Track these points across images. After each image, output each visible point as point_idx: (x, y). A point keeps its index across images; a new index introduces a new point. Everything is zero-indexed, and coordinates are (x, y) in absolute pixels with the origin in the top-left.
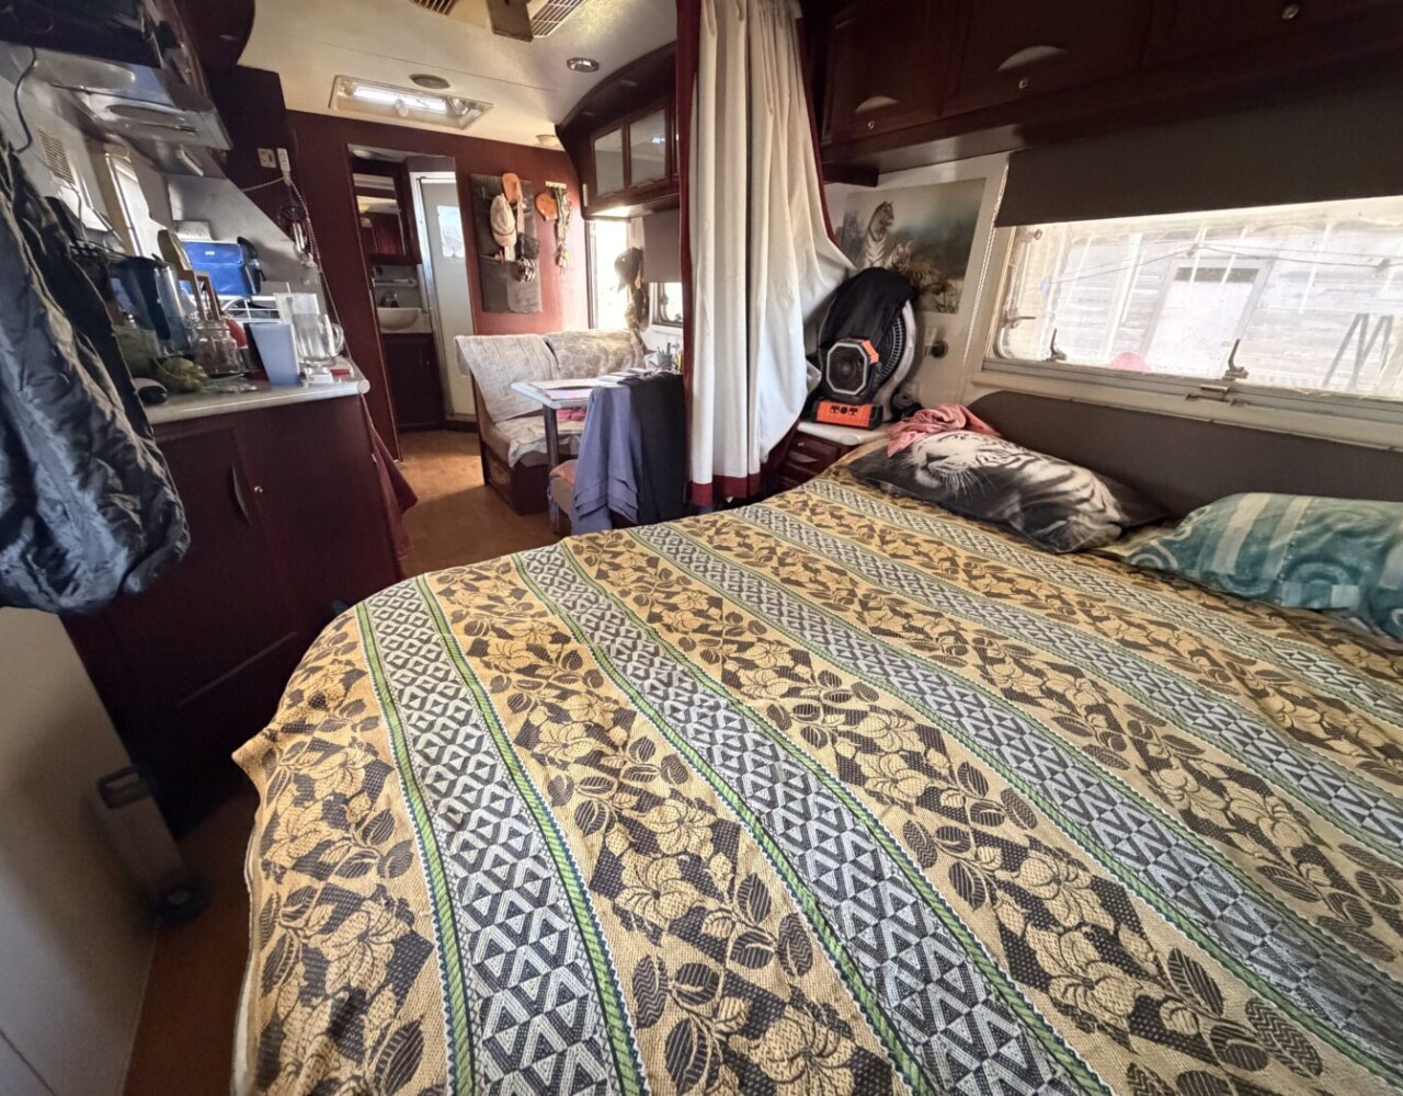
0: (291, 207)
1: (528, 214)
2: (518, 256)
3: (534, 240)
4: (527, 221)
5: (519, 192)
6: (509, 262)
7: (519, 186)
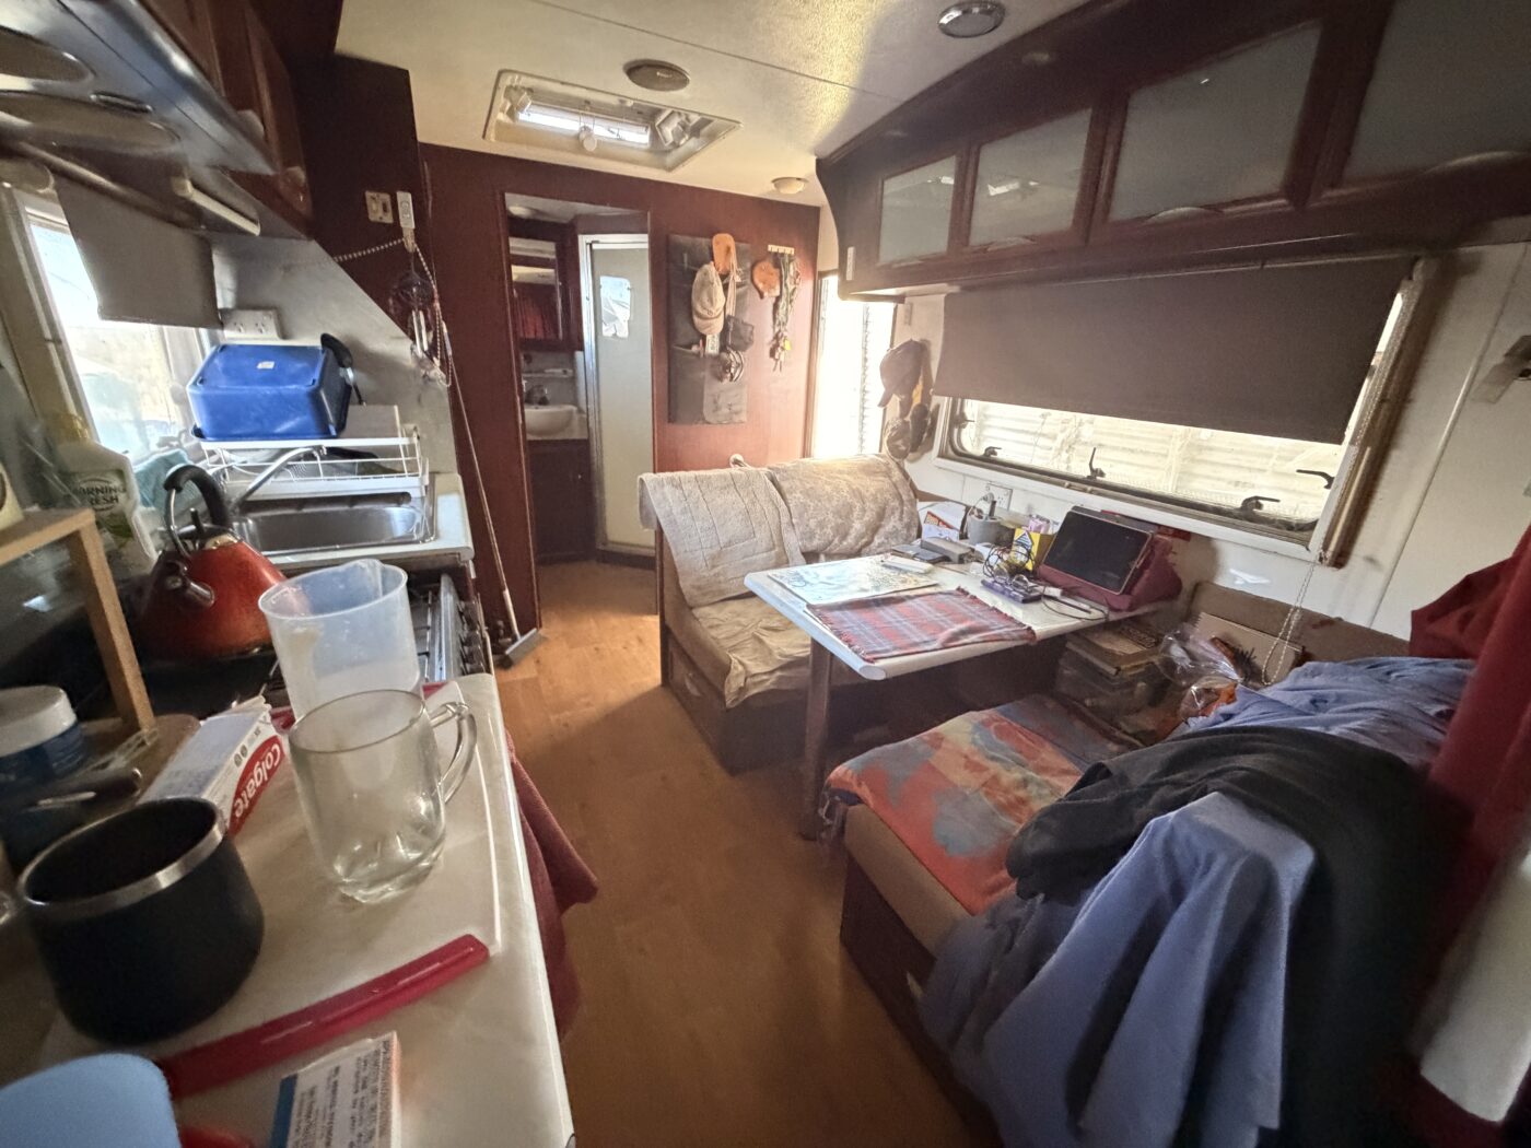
0: (409, 287)
1: (741, 290)
2: (723, 348)
3: (745, 324)
4: (740, 298)
5: (733, 260)
6: (711, 356)
7: (733, 251)
